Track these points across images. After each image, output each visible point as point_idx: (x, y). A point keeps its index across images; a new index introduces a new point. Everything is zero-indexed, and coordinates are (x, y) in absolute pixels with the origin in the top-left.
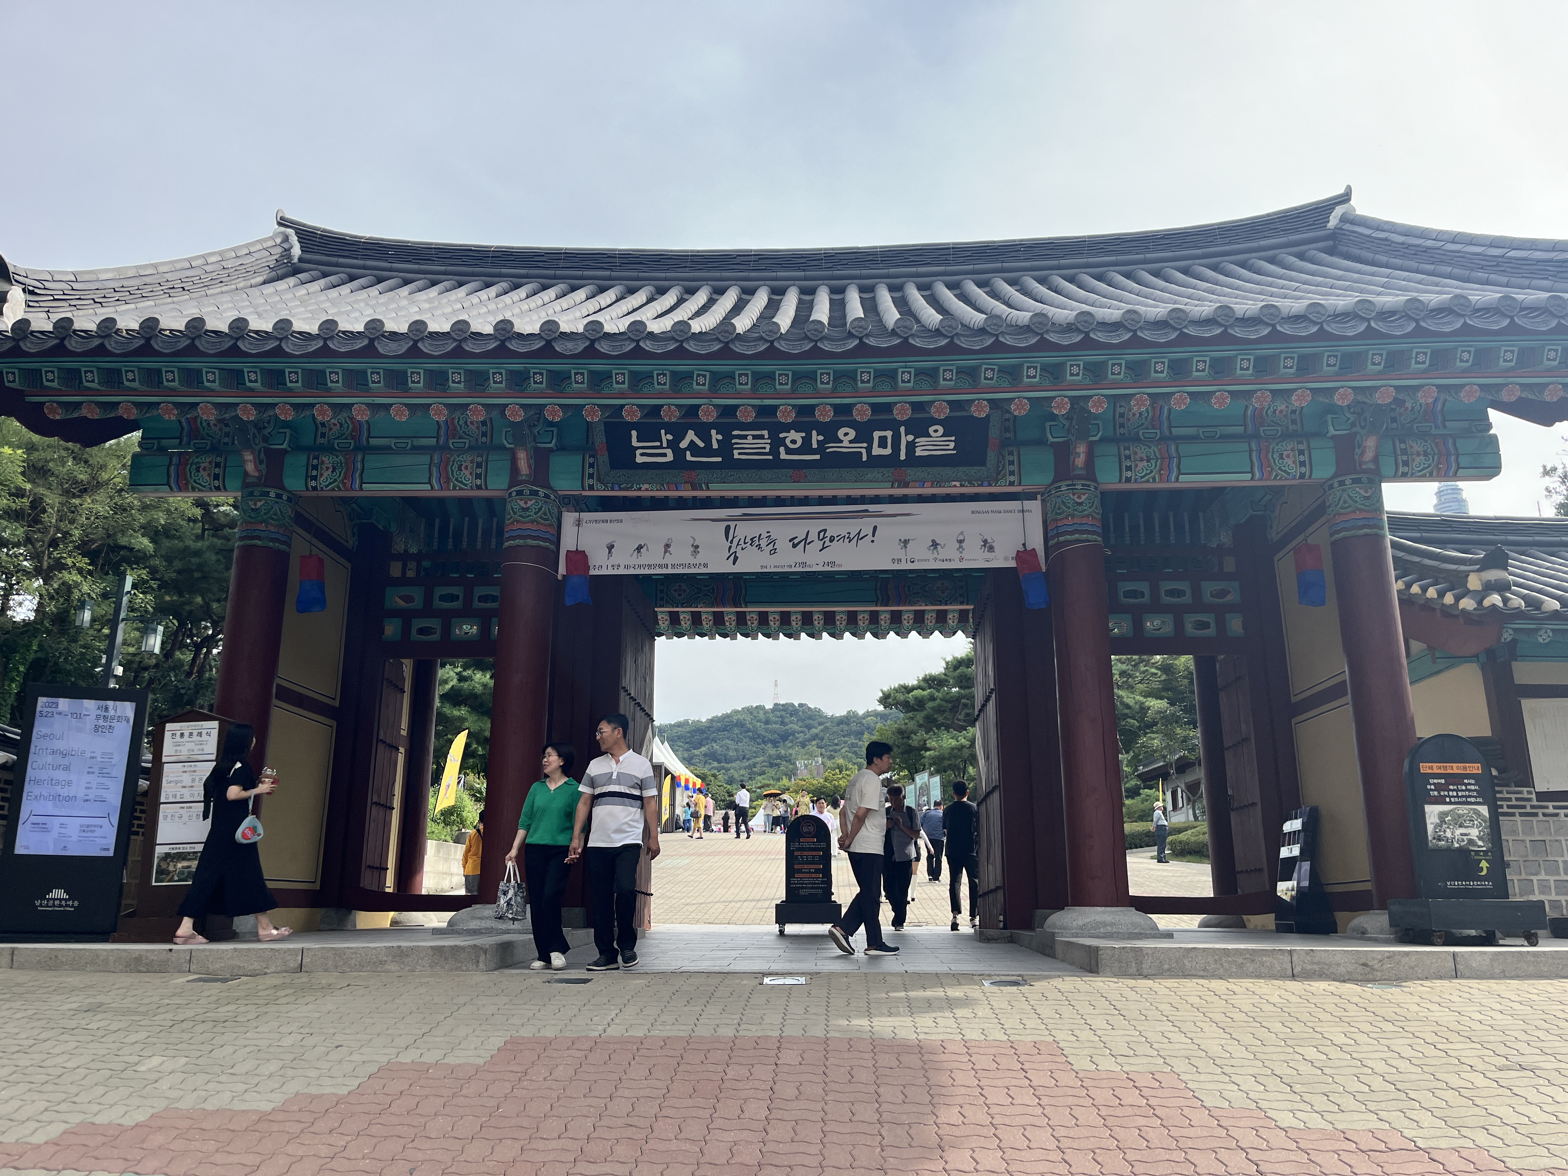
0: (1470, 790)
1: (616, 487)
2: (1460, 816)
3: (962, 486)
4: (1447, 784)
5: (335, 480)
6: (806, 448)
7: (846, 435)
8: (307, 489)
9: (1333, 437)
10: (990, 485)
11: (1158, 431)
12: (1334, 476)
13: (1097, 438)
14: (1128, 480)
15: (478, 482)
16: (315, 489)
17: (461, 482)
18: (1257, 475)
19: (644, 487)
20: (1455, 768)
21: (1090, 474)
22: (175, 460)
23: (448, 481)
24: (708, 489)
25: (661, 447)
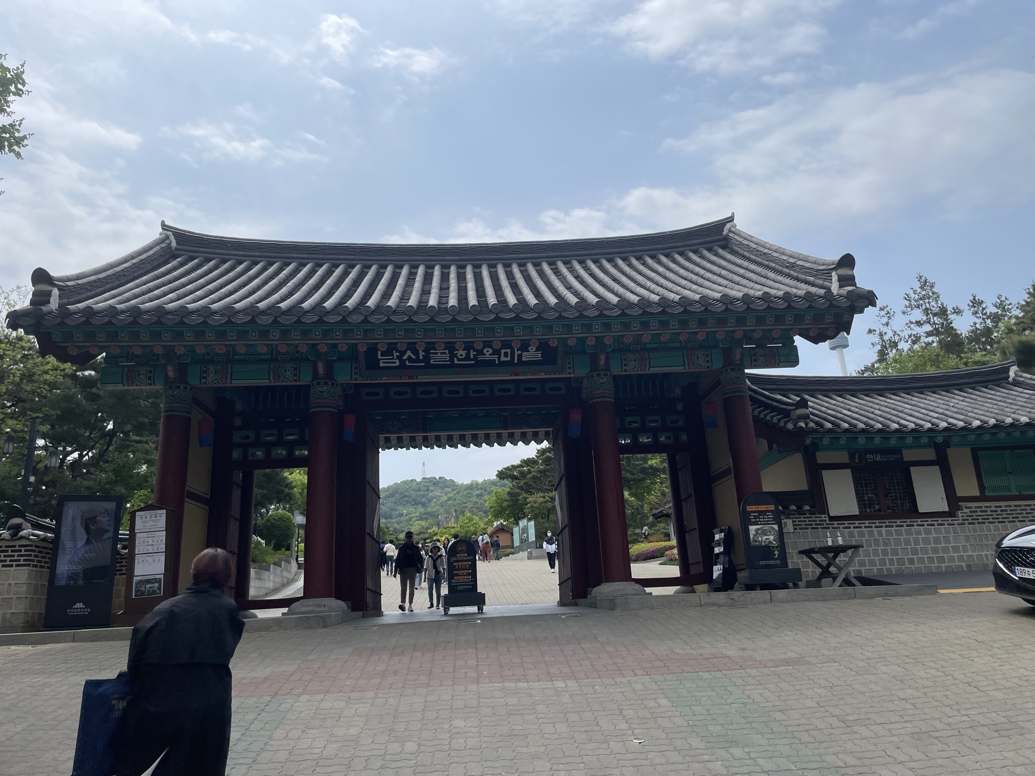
0: (769, 518)
1: (369, 379)
2: (766, 530)
3: (545, 374)
4: (759, 515)
5: (216, 379)
6: (468, 358)
7: (488, 352)
8: (201, 383)
9: (722, 348)
10: (559, 374)
11: (640, 346)
12: (722, 367)
13: (610, 350)
14: (626, 370)
15: (295, 378)
16: (205, 383)
17: (286, 378)
18: (687, 368)
19: (384, 378)
20: (763, 508)
21: (607, 366)
22: (126, 369)
23: (279, 377)
24: (417, 378)
25: (393, 359)
